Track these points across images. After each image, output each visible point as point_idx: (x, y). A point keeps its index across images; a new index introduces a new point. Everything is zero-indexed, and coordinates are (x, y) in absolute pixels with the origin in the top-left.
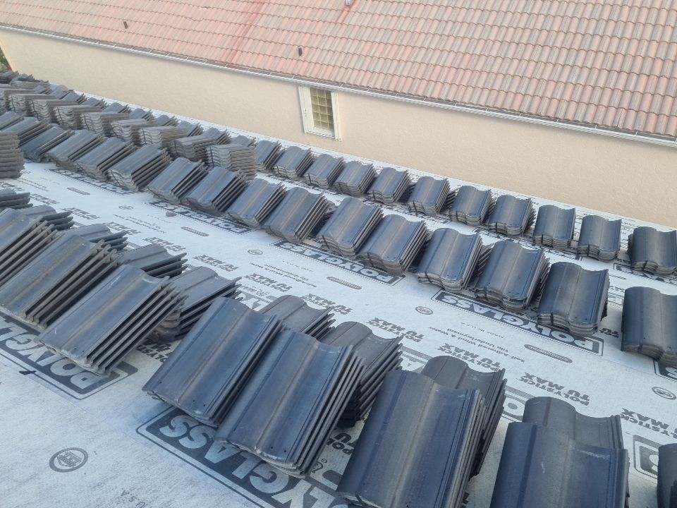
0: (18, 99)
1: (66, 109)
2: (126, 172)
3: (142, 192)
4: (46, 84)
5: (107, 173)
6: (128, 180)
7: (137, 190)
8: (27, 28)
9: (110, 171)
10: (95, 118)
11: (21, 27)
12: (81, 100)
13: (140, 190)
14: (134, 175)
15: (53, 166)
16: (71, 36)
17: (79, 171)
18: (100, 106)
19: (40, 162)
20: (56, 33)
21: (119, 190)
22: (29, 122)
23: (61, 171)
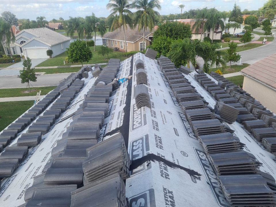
0: (243, 100)
1: (258, 110)
2: (270, 142)
3: (271, 153)
4: (254, 99)
5: (262, 139)
6: (269, 145)
7: (270, 151)
8: (257, 79)
9: (263, 139)
10: (268, 117)
11: (255, 78)
12: (264, 109)
13: (271, 152)
14: (273, 145)
15: (243, 126)
16: (272, 87)
17: (251, 132)
18: (270, 114)
19: (239, 123)
20: (267, 84)
21: (262, 147)
22: (243, 109)
23: (245, 129)
